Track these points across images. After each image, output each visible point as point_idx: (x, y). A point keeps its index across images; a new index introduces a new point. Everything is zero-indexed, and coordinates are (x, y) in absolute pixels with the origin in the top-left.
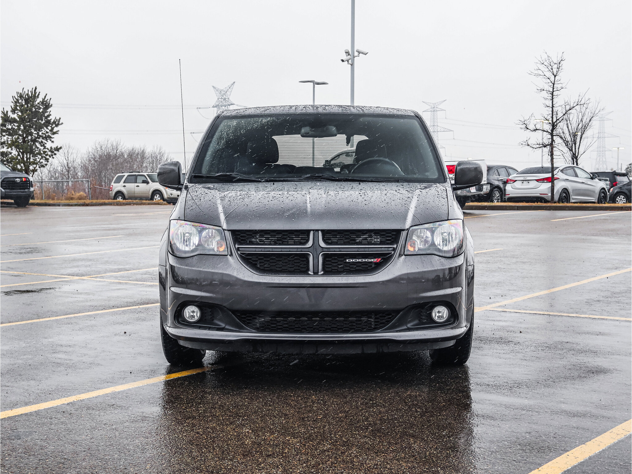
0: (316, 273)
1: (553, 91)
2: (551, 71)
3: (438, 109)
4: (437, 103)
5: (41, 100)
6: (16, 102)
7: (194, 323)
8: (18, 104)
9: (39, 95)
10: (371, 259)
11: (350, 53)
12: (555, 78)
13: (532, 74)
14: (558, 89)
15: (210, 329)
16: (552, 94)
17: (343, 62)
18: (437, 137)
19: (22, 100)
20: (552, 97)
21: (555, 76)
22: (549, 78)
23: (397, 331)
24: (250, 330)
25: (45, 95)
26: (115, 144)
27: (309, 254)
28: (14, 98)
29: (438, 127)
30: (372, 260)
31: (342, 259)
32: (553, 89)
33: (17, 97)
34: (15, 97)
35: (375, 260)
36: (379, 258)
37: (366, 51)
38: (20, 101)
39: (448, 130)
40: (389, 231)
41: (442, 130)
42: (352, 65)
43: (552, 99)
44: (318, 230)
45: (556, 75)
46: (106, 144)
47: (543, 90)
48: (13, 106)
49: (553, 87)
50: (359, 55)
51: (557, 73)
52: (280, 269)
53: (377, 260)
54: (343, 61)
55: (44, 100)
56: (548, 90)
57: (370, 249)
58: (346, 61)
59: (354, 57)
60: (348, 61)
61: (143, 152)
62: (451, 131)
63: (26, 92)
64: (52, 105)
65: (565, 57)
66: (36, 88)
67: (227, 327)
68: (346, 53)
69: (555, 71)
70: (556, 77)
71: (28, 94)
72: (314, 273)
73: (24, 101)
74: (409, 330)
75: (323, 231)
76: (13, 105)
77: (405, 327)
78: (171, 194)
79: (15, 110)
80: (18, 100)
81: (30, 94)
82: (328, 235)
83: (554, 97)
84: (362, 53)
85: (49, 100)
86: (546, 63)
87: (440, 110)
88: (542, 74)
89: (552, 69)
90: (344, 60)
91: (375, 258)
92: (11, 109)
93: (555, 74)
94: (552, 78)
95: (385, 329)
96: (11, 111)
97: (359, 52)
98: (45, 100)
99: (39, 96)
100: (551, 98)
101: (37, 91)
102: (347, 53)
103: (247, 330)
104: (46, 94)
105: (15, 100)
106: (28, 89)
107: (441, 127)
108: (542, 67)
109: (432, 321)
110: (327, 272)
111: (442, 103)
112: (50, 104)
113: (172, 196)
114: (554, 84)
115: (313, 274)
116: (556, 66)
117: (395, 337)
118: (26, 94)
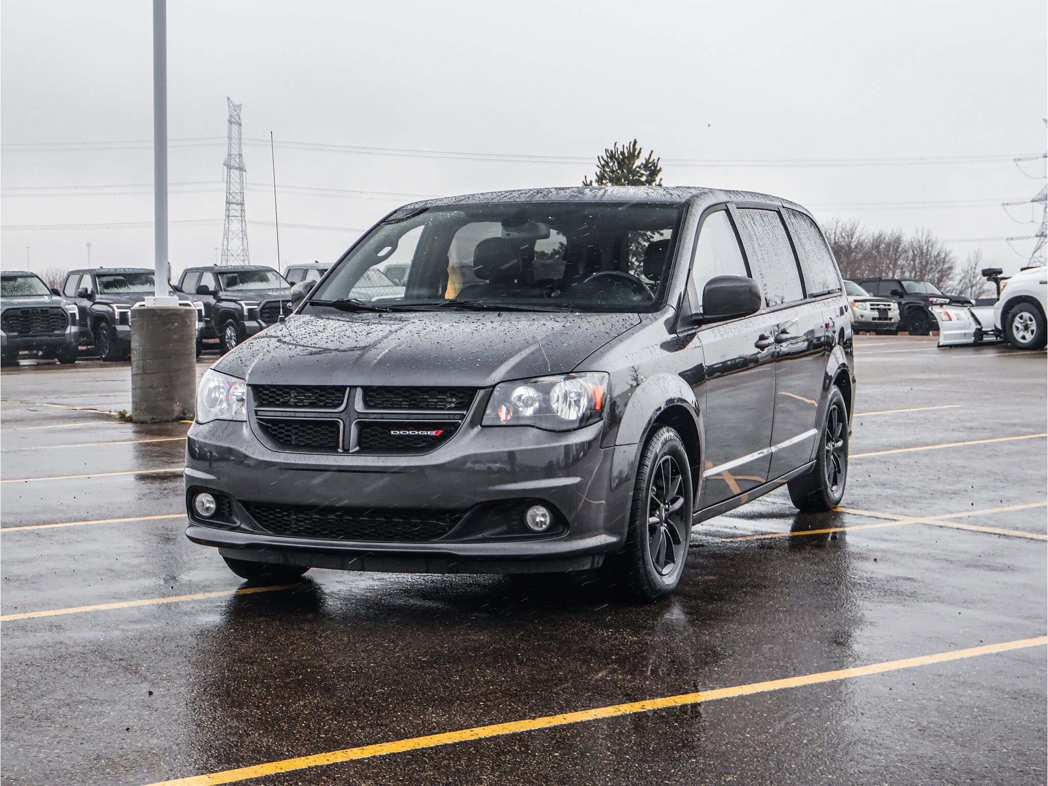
0: (346, 451)
5: (644, 162)
6: (603, 166)
7: (210, 518)
8: (607, 170)
9: (640, 152)
10: (427, 430)
19: (614, 163)
23: (463, 542)
24: (266, 532)
25: (650, 153)
26: (848, 228)
27: (339, 422)
28: (601, 160)
30: (429, 433)
31: (386, 430)
33: (605, 158)
34: (602, 158)
35: (434, 433)
36: (441, 429)
38: (611, 164)
44: (356, 387)
46: (834, 228)
48: (599, 173)
52: (318, 445)
53: (436, 433)
55: (647, 161)
57: (427, 417)
61: (898, 241)
63: (620, 149)
64: (660, 169)
66: (635, 142)
67: (243, 526)
71: (623, 153)
72: (343, 449)
73: (616, 164)
74: (487, 540)
75: (363, 388)
76: (598, 170)
77: (480, 536)
78: (862, 316)
79: (602, 180)
80: (607, 163)
81: (626, 151)
82: (372, 395)
85: (656, 161)
91: (433, 429)
92: (596, 177)
95: (447, 538)
96: (597, 181)
98: (651, 161)
99: (641, 155)
101: (638, 147)
103: (263, 530)
104: (652, 152)
105: (603, 162)
106: (623, 144)
109: (525, 528)
110: (365, 447)
112: (658, 168)
113: (863, 319)
115: (341, 451)
117: (459, 550)
118: (619, 152)
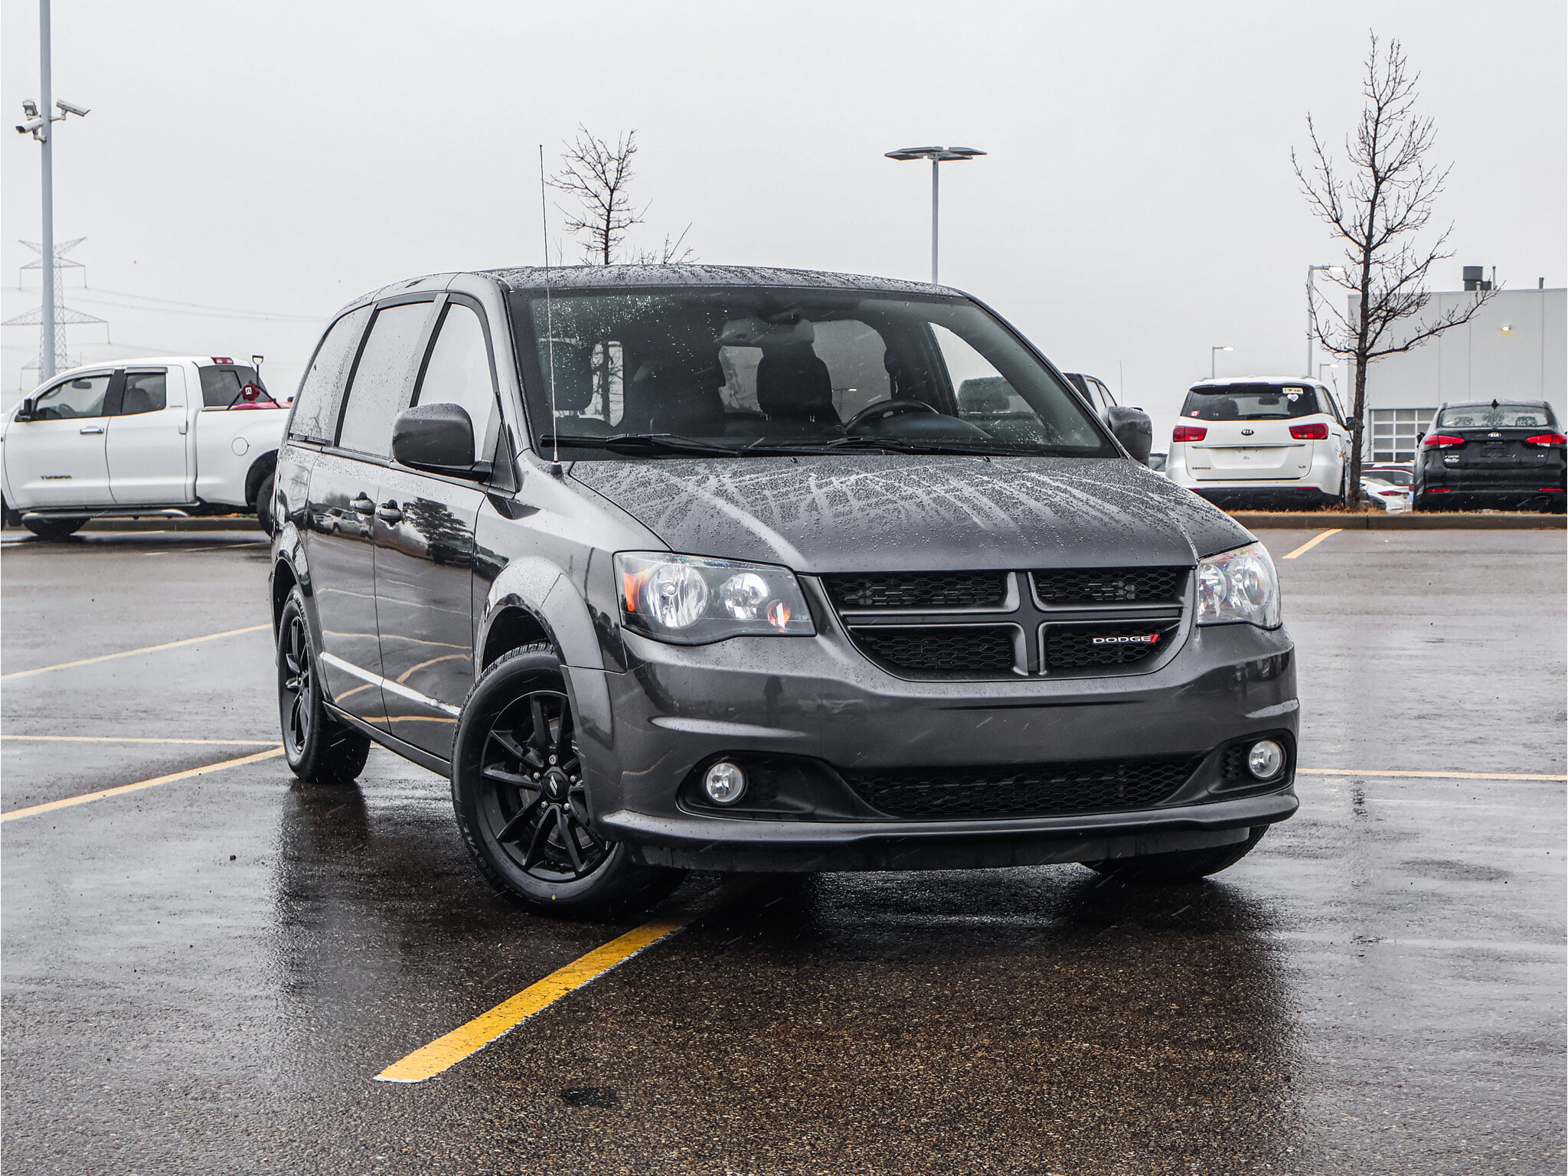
0: (1033, 673)
1: (608, 229)
2: (603, 177)
3: (63, 263)
4: (61, 245)
7: (731, 804)
10: (1140, 635)
11: (39, 110)
12: (611, 195)
13: (555, 183)
14: (621, 224)
15: (779, 817)
16: (607, 236)
17: (23, 134)
18: (63, 339)
20: (606, 244)
21: (612, 191)
22: (596, 196)
23: (1193, 804)
24: (882, 816)
27: (1017, 628)
29: (66, 312)
30: (1142, 639)
31: (1082, 638)
32: (608, 222)
35: (1148, 639)
36: (1155, 633)
37: (82, 107)
39: (92, 320)
40: (1142, 571)
41: (77, 318)
42: (44, 142)
43: (606, 249)
44: (1025, 571)
45: (614, 189)
47: (584, 225)
49: (608, 216)
50: (64, 115)
51: (616, 183)
53: (1152, 639)
54: (21, 130)
56: (595, 226)
58: (29, 131)
59: (51, 121)
60: (35, 132)
62: (101, 321)
65: (636, 141)
67: (820, 812)
68: (26, 108)
69: (611, 177)
70: (615, 192)
72: (1029, 672)
74: (1212, 798)
75: (1035, 572)
77: (1206, 794)
82: (1047, 582)
83: (609, 244)
84: (75, 111)
86: (588, 158)
87: (68, 264)
88: (578, 183)
89: (604, 173)
90: (26, 128)
91: (1146, 634)
93: (612, 185)
94: (605, 195)
95: (1173, 800)
97: (65, 109)
100: (604, 246)
102: (30, 109)
103: (876, 815)
107: (72, 311)
108: (580, 168)
109: (1249, 777)
110: (1058, 668)
111: (74, 245)
114: (609, 211)
115: (1027, 674)
116: (614, 165)
117: (1196, 815)
